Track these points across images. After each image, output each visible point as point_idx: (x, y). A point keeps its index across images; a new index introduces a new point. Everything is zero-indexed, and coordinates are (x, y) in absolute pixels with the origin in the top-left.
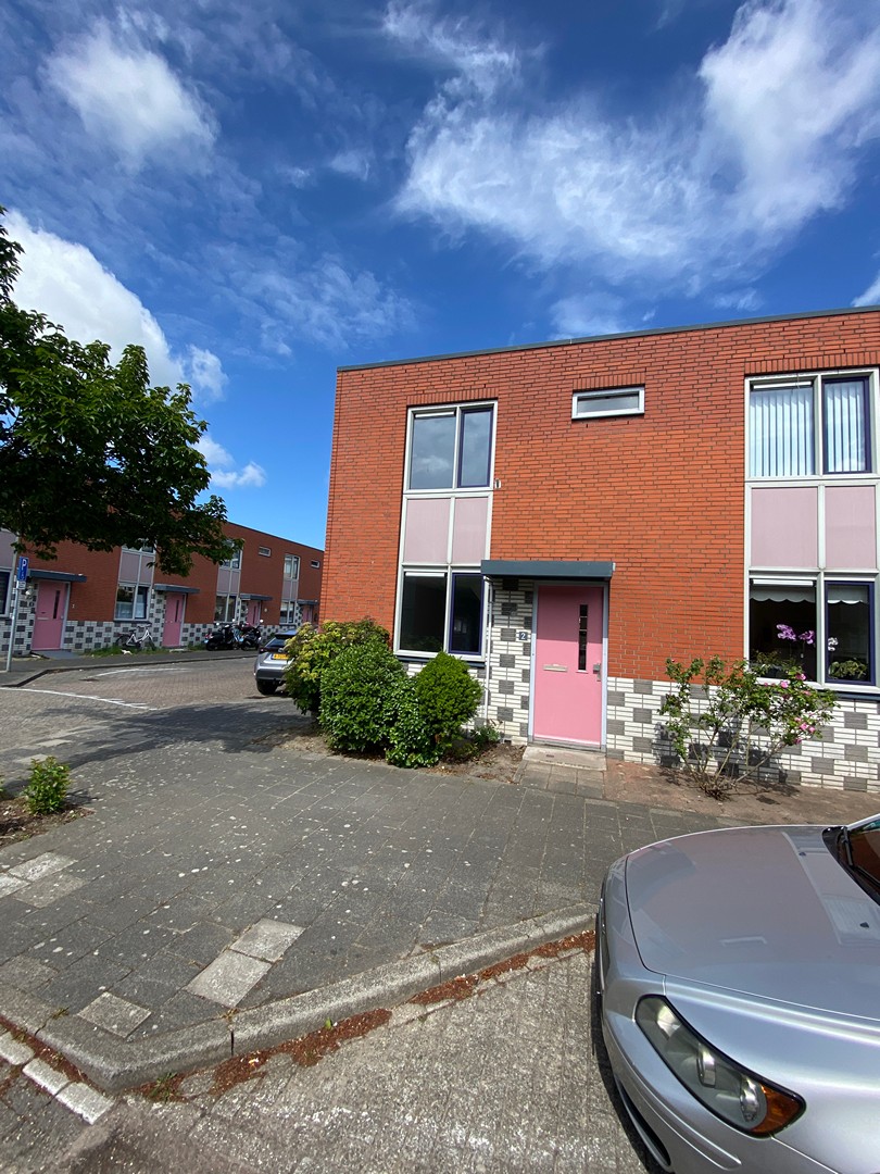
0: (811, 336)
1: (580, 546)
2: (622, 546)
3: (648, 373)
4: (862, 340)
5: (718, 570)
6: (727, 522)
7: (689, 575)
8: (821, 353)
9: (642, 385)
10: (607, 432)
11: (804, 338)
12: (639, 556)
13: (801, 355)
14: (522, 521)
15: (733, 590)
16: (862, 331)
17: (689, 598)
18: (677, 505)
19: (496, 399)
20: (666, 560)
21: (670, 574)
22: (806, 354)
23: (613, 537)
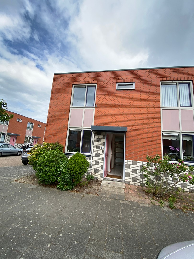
0: (176, 72)
1: (118, 123)
2: (129, 124)
3: (135, 79)
4: (188, 74)
5: (154, 131)
6: (156, 118)
7: (147, 132)
8: (178, 76)
9: (134, 82)
10: (125, 93)
11: (174, 73)
12: (134, 126)
13: (174, 77)
14: (103, 116)
15: (158, 136)
16: (188, 72)
17: (147, 138)
18: (143, 113)
19: (96, 84)
20: (141, 128)
21: (142, 131)
22: (175, 77)
23: (127, 121)
